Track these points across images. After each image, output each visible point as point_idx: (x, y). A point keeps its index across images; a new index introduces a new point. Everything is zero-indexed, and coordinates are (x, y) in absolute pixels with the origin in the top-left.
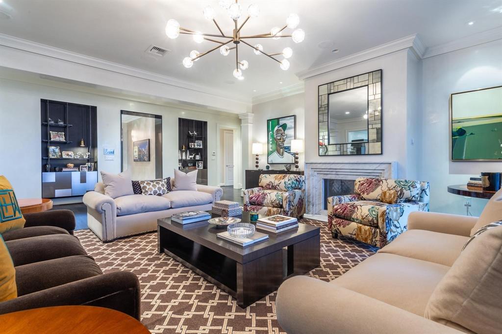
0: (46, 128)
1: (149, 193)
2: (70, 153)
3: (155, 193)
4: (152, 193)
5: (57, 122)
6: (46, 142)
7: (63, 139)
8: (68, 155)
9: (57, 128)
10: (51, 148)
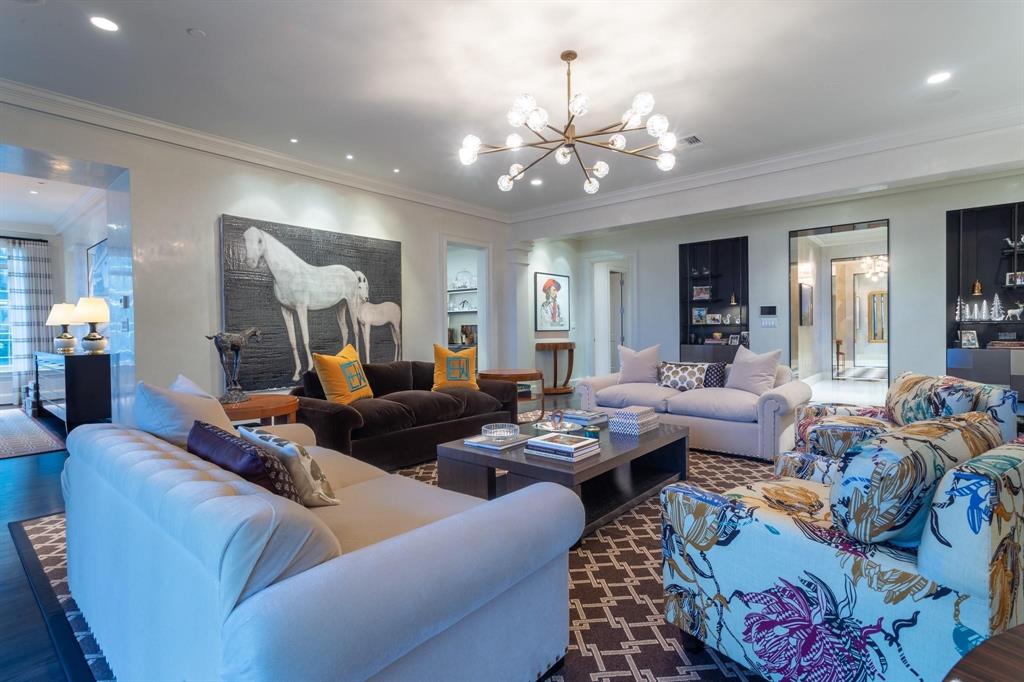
0: (686, 284)
1: (664, 383)
2: (718, 316)
3: (674, 384)
4: (669, 384)
5: (701, 272)
6: (686, 304)
7: (706, 296)
8: (714, 319)
9: (700, 280)
10: (695, 312)
